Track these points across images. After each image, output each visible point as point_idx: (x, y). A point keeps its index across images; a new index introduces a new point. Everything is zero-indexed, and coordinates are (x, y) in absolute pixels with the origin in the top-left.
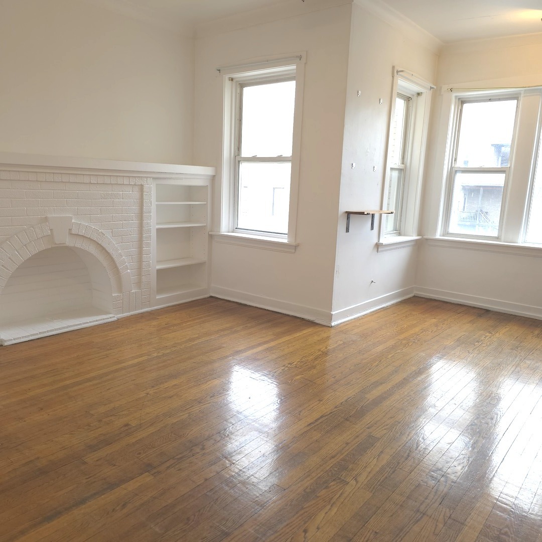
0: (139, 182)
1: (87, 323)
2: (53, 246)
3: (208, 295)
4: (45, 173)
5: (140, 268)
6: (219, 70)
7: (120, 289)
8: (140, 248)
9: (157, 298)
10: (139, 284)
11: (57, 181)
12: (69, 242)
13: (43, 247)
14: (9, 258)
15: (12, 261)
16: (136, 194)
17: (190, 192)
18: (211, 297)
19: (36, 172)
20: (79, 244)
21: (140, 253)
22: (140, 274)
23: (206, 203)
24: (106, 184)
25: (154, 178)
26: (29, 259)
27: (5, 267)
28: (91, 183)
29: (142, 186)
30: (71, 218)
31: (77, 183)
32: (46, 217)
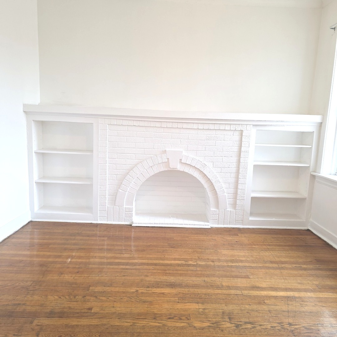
0: (239, 128)
1: (187, 224)
2: (169, 169)
3: (306, 228)
4: (167, 122)
5: (236, 193)
6: (334, 29)
7: (217, 206)
8: (237, 178)
9: (250, 219)
10: (234, 205)
11: (174, 127)
12: (180, 167)
13: (163, 169)
14: (141, 174)
15: (143, 175)
16: (236, 137)
17: (302, 137)
18: (308, 230)
19: (161, 122)
20: (187, 170)
21: (237, 182)
22: (235, 198)
23: (311, 146)
24: (210, 129)
25: (254, 125)
26: (153, 176)
27: (138, 178)
28: (198, 129)
29: (242, 131)
30: (182, 152)
31: (188, 128)
32: (165, 151)
